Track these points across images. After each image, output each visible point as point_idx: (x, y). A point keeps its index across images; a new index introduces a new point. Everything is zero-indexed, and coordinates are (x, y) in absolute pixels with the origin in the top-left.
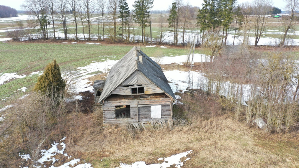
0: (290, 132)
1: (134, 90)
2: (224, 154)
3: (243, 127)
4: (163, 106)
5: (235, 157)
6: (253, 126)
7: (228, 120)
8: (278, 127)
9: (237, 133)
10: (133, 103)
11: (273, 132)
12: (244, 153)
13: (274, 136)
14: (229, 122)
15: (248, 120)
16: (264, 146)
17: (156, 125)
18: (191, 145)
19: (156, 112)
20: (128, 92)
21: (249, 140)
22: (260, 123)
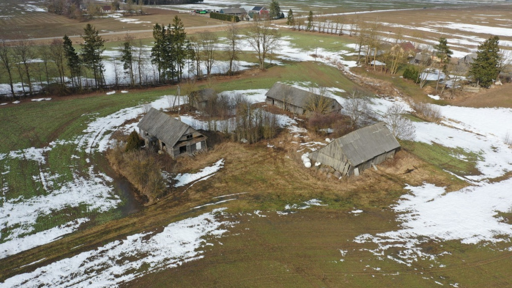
0: (257, 141)
1: (188, 137)
2: (237, 156)
3: (237, 145)
4: (201, 142)
5: (241, 156)
6: (242, 143)
7: (229, 143)
8: (253, 141)
9: (237, 148)
10: (188, 144)
11: (251, 143)
12: (244, 154)
13: (252, 145)
14: (229, 144)
15: (239, 140)
16: (250, 150)
17: (200, 153)
18: (221, 157)
19: (199, 146)
20: (185, 138)
21: (242, 148)
22: (244, 141)
